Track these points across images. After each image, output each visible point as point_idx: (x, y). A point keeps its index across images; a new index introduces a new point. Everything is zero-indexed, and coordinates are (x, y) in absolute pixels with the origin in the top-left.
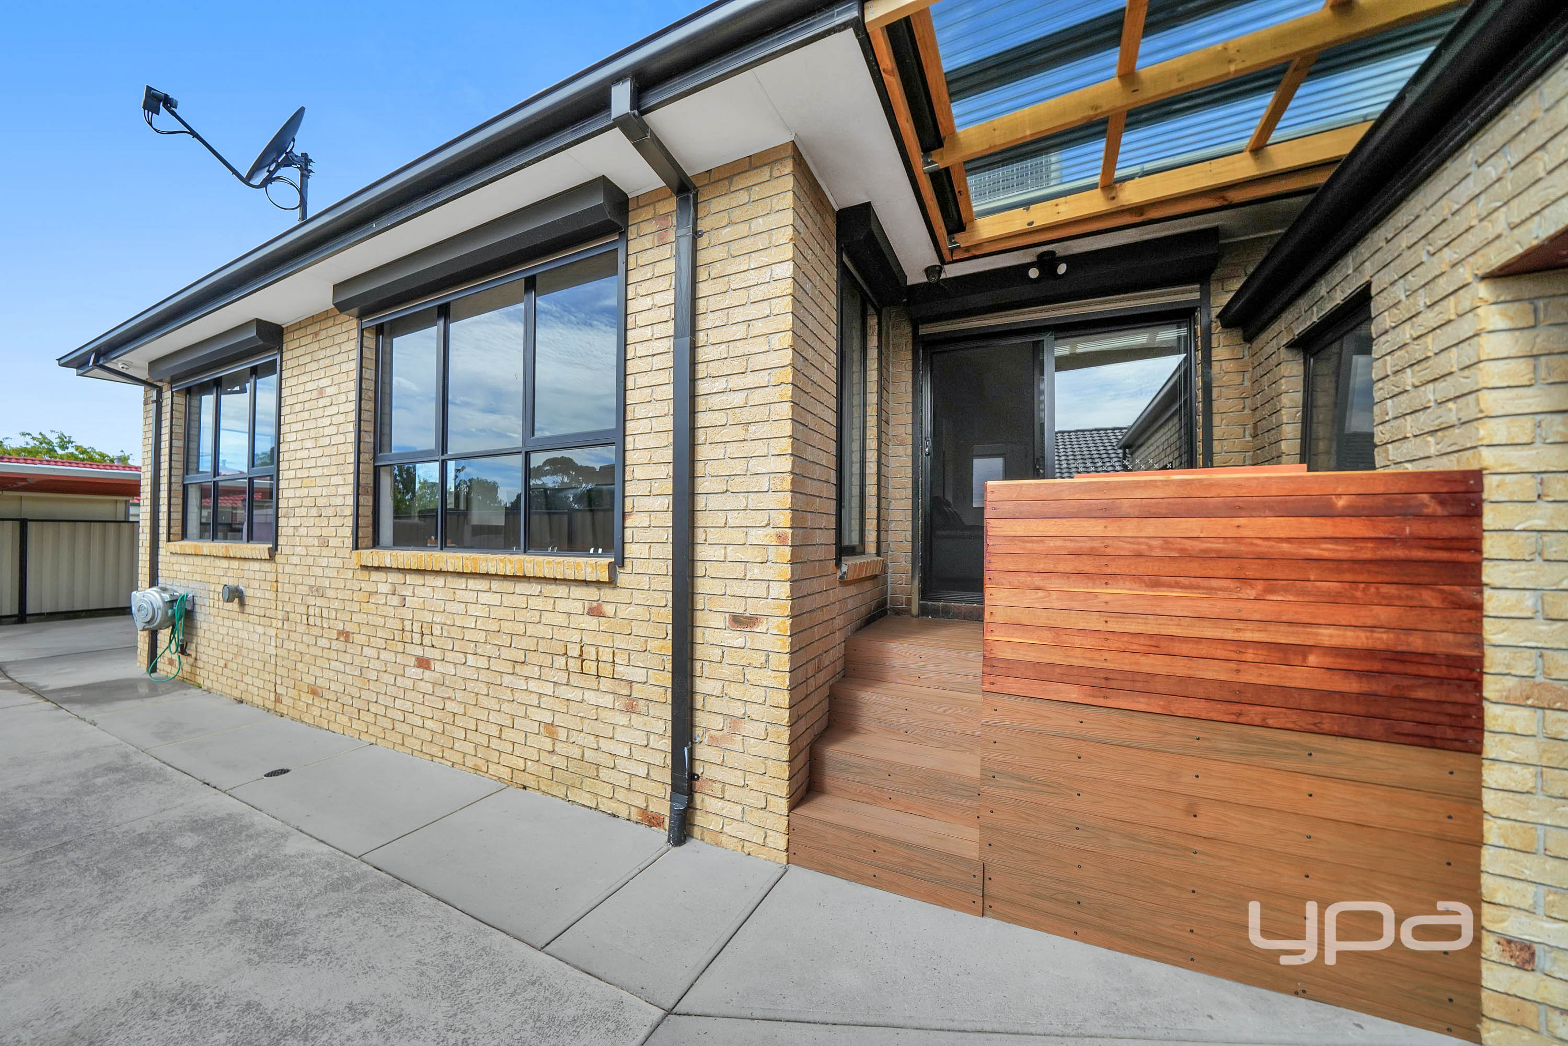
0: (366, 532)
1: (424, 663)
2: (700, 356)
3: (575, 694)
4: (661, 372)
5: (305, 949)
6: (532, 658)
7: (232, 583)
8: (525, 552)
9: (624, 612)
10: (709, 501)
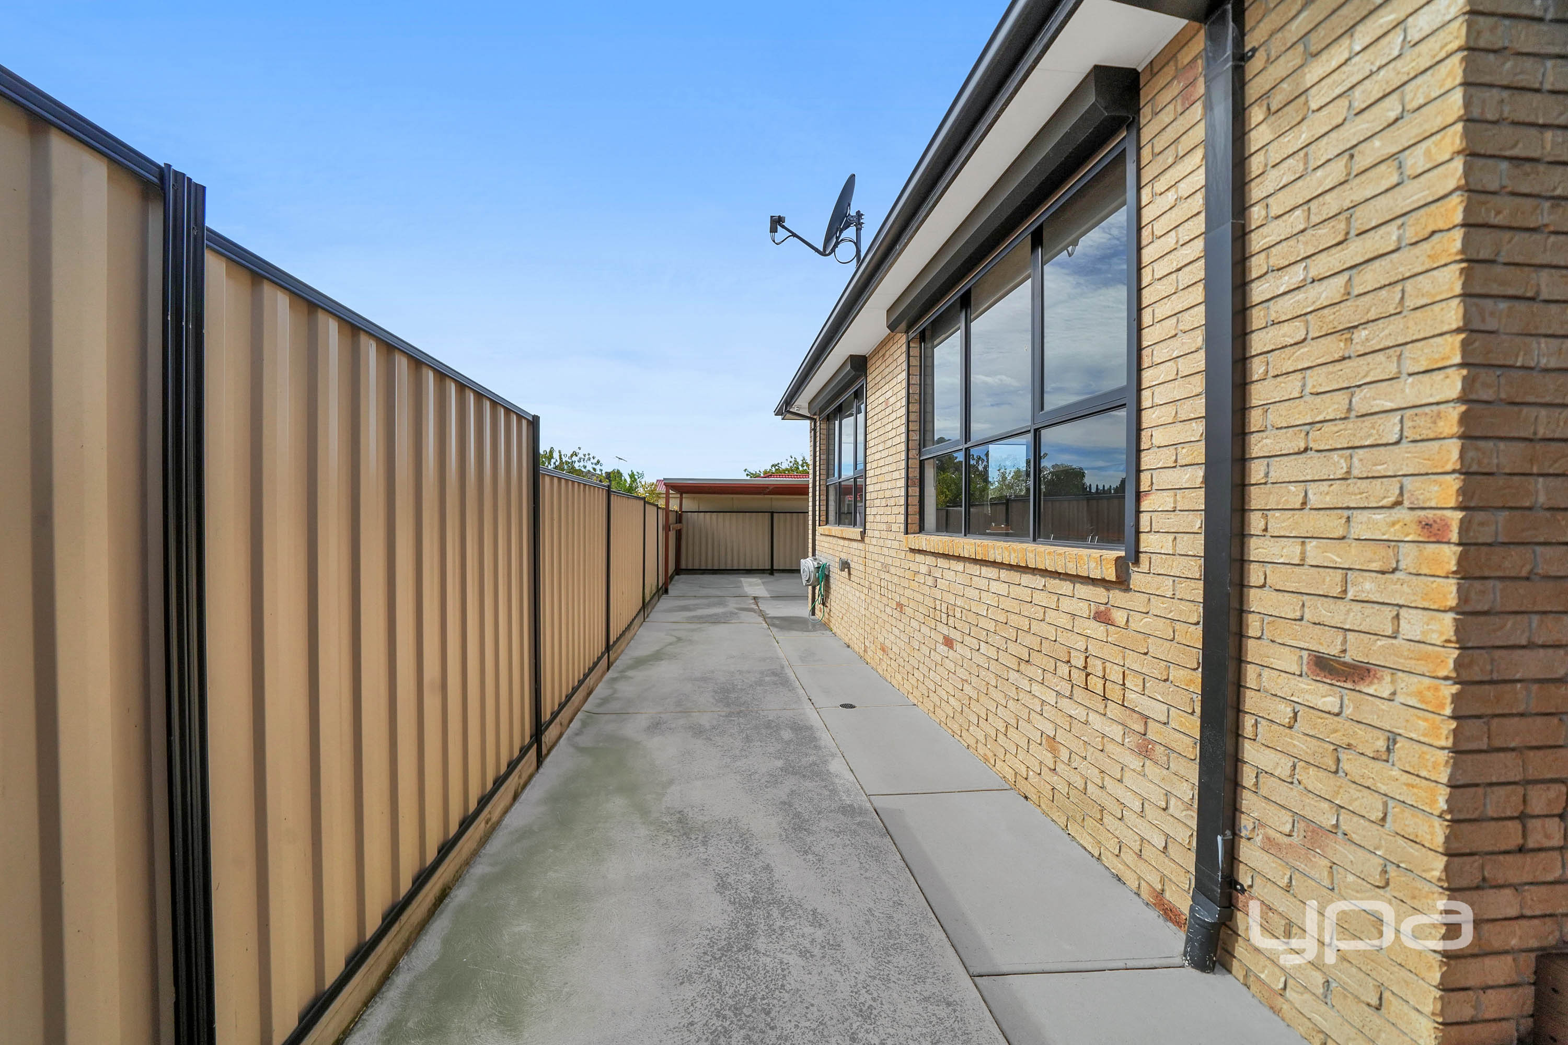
0: (913, 519)
1: (948, 642)
2: (1254, 243)
3: (1079, 712)
4: (1190, 289)
5: (809, 848)
6: (1036, 658)
7: (844, 556)
8: (1034, 540)
9: (1139, 623)
10: (1272, 469)
